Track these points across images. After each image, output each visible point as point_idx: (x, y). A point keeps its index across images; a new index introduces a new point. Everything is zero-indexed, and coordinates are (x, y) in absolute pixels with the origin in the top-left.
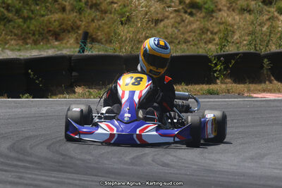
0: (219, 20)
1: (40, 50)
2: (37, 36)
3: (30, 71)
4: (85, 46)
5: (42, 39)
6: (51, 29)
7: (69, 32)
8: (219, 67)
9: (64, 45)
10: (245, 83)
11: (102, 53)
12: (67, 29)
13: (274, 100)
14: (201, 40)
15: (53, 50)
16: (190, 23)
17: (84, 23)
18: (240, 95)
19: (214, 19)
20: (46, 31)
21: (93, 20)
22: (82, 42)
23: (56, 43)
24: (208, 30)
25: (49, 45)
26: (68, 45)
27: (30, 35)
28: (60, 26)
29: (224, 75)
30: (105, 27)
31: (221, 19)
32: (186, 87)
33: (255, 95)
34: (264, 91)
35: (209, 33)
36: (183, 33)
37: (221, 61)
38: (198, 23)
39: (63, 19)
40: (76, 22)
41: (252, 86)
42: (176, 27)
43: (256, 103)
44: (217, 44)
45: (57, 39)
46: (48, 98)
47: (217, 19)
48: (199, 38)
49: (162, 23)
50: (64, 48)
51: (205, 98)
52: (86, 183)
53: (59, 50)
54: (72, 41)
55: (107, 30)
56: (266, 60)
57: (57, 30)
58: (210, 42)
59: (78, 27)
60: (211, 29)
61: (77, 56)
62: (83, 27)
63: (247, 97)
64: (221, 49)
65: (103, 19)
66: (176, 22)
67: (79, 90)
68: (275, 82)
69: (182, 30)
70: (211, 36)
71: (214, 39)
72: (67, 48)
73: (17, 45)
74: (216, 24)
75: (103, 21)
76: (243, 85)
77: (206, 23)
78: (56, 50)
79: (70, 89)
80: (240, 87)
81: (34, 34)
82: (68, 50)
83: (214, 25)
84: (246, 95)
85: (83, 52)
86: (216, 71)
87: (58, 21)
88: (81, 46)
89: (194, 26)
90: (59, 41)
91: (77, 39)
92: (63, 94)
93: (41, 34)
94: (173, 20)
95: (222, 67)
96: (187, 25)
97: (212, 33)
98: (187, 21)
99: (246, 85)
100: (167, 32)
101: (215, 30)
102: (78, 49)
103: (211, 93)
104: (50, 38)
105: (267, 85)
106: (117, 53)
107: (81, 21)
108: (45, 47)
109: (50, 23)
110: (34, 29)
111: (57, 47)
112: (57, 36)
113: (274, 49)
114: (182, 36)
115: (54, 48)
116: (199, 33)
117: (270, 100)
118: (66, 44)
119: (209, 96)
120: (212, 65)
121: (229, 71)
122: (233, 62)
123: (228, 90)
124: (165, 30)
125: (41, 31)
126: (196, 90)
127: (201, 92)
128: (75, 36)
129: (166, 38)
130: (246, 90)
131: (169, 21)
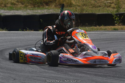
2: (39, 4)
3: (41, 20)
5: (41, 5)
6: (45, 1)
7: (52, 2)
14: (106, 6)
15: (46, 10)
20: (43, 2)
22: (62, 8)
23: (47, 7)
25: (44, 8)
26: (52, 8)
27: (36, 4)
29: (119, 22)
32: (104, 27)
36: (98, 3)
45: (47, 5)
50: (51, 9)
51: (113, 32)
53: (49, 10)
54: (53, 6)
57: (47, 1)
64: (117, 11)
71: (111, 6)
72: (52, 9)
73: (32, 7)
81: (38, 3)
82: (52, 10)
86: (116, 20)
88: (61, 10)
93: (41, 3)
95: (118, 18)
101: (112, 2)
103: (115, 30)
104: (45, 5)
110: (38, 1)
112: (47, 4)
114: (98, 4)
118: (51, 7)
119: (114, 31)
120: (114, 18)
121: (121, 20)
122: (123, 17)
123: (122, 28)
124: (91, 2)
125: (41, 2)
126: (109, 28)
127: (111, 29)
128: (54, 4)
129: (91, 5)
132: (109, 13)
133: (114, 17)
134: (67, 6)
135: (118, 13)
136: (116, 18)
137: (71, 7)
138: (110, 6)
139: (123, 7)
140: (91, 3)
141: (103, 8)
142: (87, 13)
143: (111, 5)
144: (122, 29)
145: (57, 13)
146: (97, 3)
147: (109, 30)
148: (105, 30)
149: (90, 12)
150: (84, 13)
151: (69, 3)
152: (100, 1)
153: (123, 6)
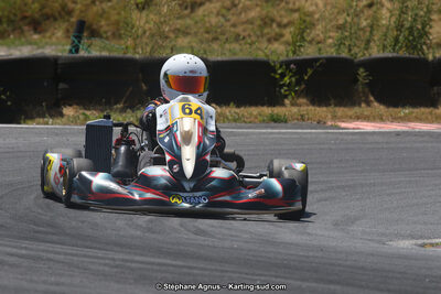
0: (291, 6)
1: (9, 47)
2: (5, 25)
4: (79, 42)
5: (14, 30)
6: (27, 14)
7: (55, 19)
8: (287, 80)
9: (48, 40)
10: (328, 105)
11: (105, 54)
12: (52, 15)
13: (373, 133)
14: (262, 36)
15: (30, 47)
16: (246, 9)
17: (79, 6)
18: (321, 123)
19: (283, 4)
20: (19, 16)
22: (76, 37)
23: (36, 37)
24: (273, 20)
25: (23, 40)
28: (41, 10)
29: (296, 92)
30: (113, 12)
31: (294, 4)
32: (237, 110)
33: (343, 125)
34: (358, 118)
35: (274, 25)
36: (234, 26)
37: (290, 71)
38: (258, 9)
40: (66, 5)
41: (340, 111)
42: (223, 16)
43: (346, 137)
44: (287, 43)
45: (36, 30)
46: (19, 123)
47: (287, 3)
48: (259, 33)
49: (202, 9)
50: (47, 43)
51: (266, 128)
52: (75, 258)
53: (39, 48)
54: (60, 34)
55: (114, 17)
56: (361, 70)
57: (37, 16)
58: (276, 40)
59: (70, 13)
60: (278, 19)
61: (66, 58)
62: (77, 12)
63: (332, 127)
64: (294, 53)
66: (224, 7)
67: (68, 111)
68: (376, 104)
69: (233, 19)
70: (277, 30)
72: (52, 45)
74: (286, 11)
75: (109, 4)
76: (325, 109)
77: (270, 9)
78: (35, 47)
79: (54, 110)
80: (321, 111)
82: (53, 47)
83: (283, 12)
84: (330, 123)
85: (77, 51)
86: (284, 85)
87: (38, 2)
88: (73, 43)
89: (252, 14)
90: (39, 33)
91: (68, 31)
92: (44, 117)
93: (10, 22)
94: (218, 5)
95: (293, 79)
96: (240, 13)
97: (279, 25)
98: (241, 5)
99: (330, 109)
100: (209, 22)
101: (285, 21)
102: (68, 47)
103: (276, 120)
104: (26, 28)
105: (364, 109)
106: (129, 55)
107: (75, 3)
108: (17, 42)
109: (26, 5)
111: (35, 43)
112: (37, 25)
113: (375, 52)
114: (232, 29)
115: (30, 44)
116: (260, 26)
117: (367, 133)
118: (50, 38)
119: (273, 124)
120: (278, 76)
121: (303, 86)
122: (310, 71)
123: (302, 116)
124: (206, 19)
125: (12, 17)
126: (251, 114)
127: (260, 118)
128: (65, 25)
129: (208, 32)
130: (330, 116)
131: (212, 5)
133: (275, 72)
135: (295, 57)
136: (283, 75)
140: (208, 25)
144: (302, 118)
146: (228, 24)
147: (251, 123)
148: (235, 121)
150: (164, 55)
152: (243, 18)
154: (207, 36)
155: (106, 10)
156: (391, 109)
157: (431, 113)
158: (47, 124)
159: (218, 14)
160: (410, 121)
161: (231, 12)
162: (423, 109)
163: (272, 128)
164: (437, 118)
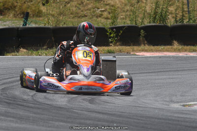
0: (105, 2)
4: (27, 21)
7: (9, 10)
10: (130, 46)
12: (8, 8)
13: (150, 57)
16: (87, 4)
17: (19, 4)
18: (128, 53)
19: (102, 2)
21: (25, 2)
22: (25, 19)
23: (1, 17)
26: (9, 18)
28: (3, 6)
29: (116, 40)
30: (33, 6)
33: (137, 54)
34: (143, 50)
36: (82, 11)
37: (113, 32)
38: (92, 4)
39: (6, 2)
40: (14, 4)
41: (136, 48)
42: (78, 7)
43: (139, 59)
44: (107, 18)
45: (1, 15)
47: (104, 1)
49: (69, 5)
50: (7, 20)
51: (106, 56)
54: (11, 15)
55: (34, 9)
56: (142, 31)
57: (2, 8)
58: (100, 17)
59: (15, 7)
62: (18, 7)
63: (133, 55)
64: (113, 23)
65: (32, 2)
66: (78, 4)
67: (23, 50)
69: (82, 8)
70: (100, 13)
71: (102, 15)
74: (103, 5)
75: (32, 3)
76: (128, 47)
77: (97, 4)
78: (2, 21)
83: (102, 5)
84: (132, 53)
85: (26, 25)
86: (111, 37)
87: (2, 2)
88: (24, 21)
89: (90, 6)
90: (3, 15)
91: (15, 14)
92: (14, 52)
94: (76, 3)
95: (115, 35)
98: (84, 3)
99: (132, 47)
100: (72, 10)
103: (110, 52)
105: (142, 47)
106: (47, 26)
107: (17, 2)
113: (146, 23)
114: (82, 13)
117: (148, 57)
119: (109, 54)
120: (108, 34)
121: (119, 38)
122: (121, 32)
124: (71, 9)
127: (103, 51)
128: (13, 12)
129: (72, 14)
130: (131, 50)
131: (73, 3)
132: (101, 26)
133: (107, 32)
134: (33, 15)
135: (114, 26)
136: (111, 34)
137: (40, 17)
138: (100, 16)
139: (122, 17)
140: (71, 11)
141: (91, 18)
142: (65, 26)
143: (103, 13)
144: (120, 51)
145: (18, 26)
146: (80, 10)
149: (70, 25)
150: (61, 26)
151: (37, 11)
152: (86, 8)
153: (122, 15)
154: (71, 15)
155: (30, 5)
156: (156, 47)
157: (172, 48)
158: (16, 55)
159: (76, 6)
160: (164, 51)
161: (81, 6)
162: (168, 46)
163: (109, 56)
164: (175, 50)
